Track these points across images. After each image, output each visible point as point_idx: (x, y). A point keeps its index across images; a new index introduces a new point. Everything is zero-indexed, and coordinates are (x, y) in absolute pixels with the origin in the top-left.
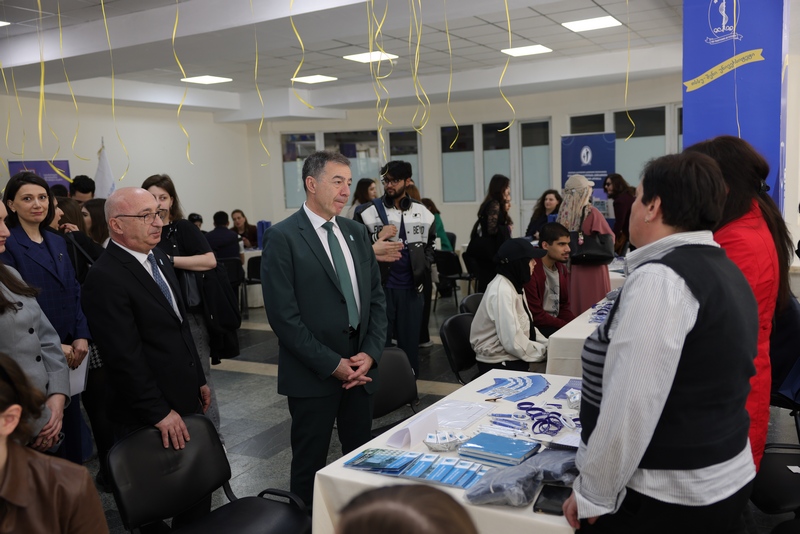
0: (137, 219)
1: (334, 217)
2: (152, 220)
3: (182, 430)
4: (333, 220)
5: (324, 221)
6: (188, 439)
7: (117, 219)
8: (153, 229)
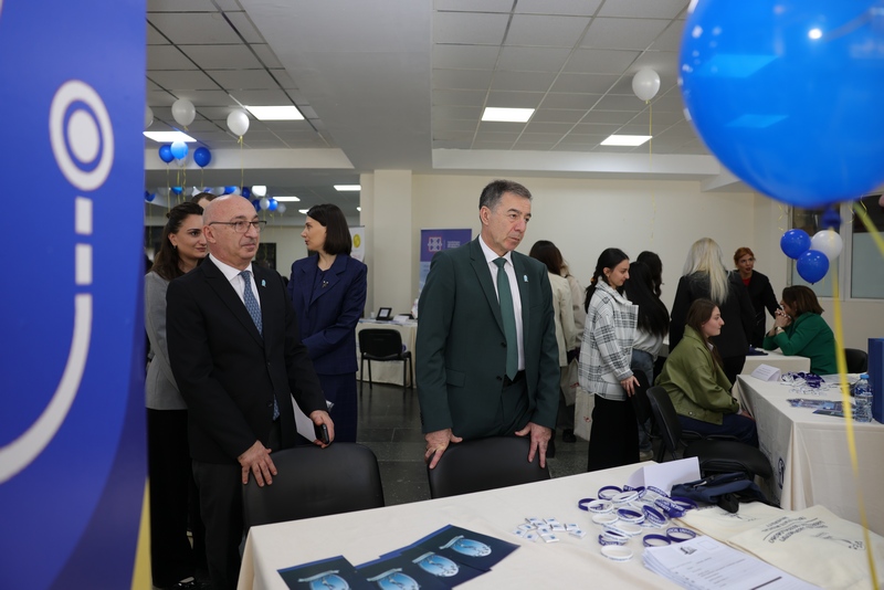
0: (229, 227)
1: (509, 253)
2: (246, 230)
3: (268, 465)
4: (507, 257)
5: (496, 256)
6: (275, 473)
7: (211, 227)
8: (246, 240)
